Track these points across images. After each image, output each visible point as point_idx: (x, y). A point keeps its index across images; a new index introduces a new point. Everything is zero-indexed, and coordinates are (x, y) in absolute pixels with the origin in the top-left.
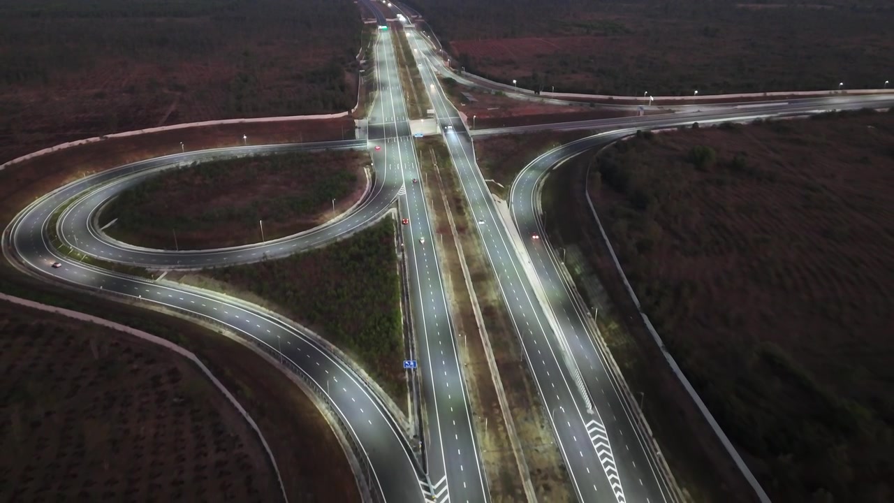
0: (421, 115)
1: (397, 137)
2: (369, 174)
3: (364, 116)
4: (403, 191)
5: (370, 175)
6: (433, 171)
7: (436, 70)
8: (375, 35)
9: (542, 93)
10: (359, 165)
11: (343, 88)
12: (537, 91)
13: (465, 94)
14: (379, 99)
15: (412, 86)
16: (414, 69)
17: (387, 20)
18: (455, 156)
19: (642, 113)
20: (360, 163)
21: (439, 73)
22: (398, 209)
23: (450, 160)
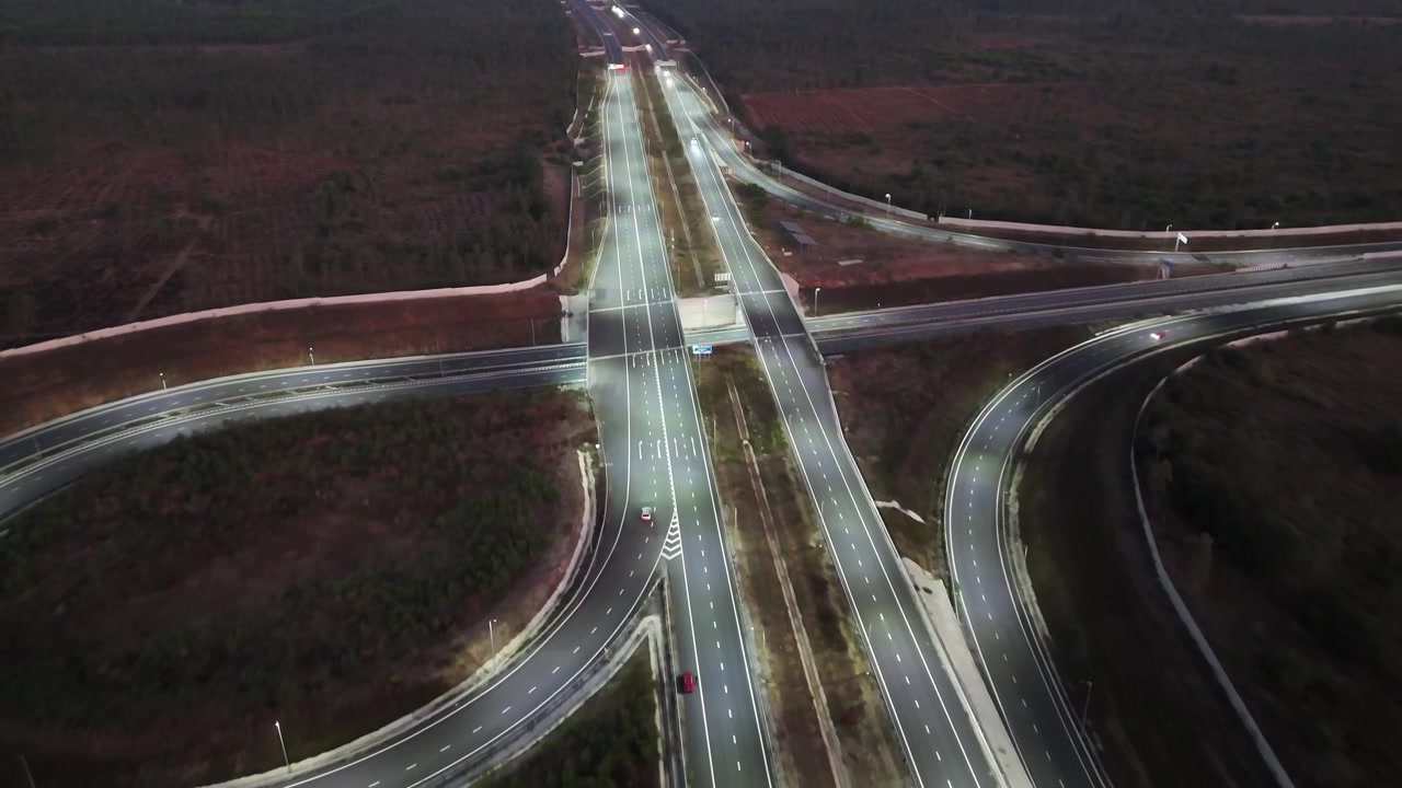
0: (701, 283)
1: (654, 351)
2: (591, 472)
3: (581, 284)
4: (672, 547)
5: (593, 479)
6: (742, 464)
7: (723, 164)
8: (603, 83)
9: (943, 220)
10: (565, 443)
11: (537, 210)
12: (934, 215)
13: (790, 226)
14: (610, 239)
15: (678, 203)
16: (678, 161)
17: (625, 49)
18: (789, 410)
19: (1165, 271)
20: (570, 436)
21: (730, 172)
22: (664, 621)
23: (778, 426)
